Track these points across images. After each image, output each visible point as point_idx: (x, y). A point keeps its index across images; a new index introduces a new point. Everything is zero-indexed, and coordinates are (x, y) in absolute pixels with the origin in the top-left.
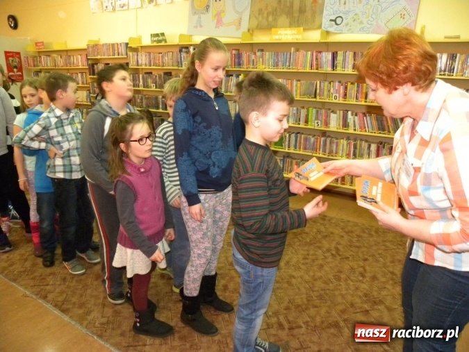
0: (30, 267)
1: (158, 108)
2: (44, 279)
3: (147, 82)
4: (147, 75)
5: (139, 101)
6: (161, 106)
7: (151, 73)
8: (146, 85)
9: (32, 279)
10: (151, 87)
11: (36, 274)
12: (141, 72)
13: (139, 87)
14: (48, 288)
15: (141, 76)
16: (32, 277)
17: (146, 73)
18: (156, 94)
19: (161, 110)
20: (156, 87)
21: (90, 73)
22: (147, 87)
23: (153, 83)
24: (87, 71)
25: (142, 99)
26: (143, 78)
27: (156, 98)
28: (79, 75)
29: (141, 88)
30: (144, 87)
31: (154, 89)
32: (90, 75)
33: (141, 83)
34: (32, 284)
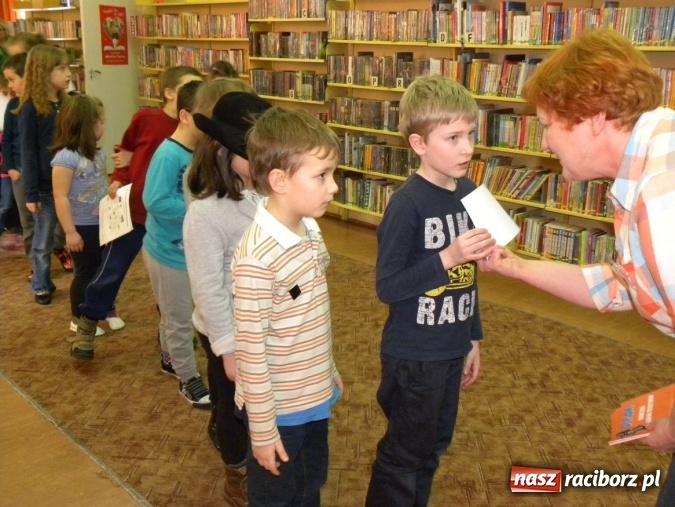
0: (114, 419)
1: (379, 125)
2: (137, 445)
3: (363, 72)
4: (363, 58)
5: (343, 109)
6: (386, 123)
7: (371, 54)
8: (359, 79)
9: (116, 442)
10: (369, 83)
11: (123, 434)
12: (350, 52)
13: (345, 82)
14: (145, 464)
15: (350, 58)
16: (115, 439)
17: (362, 54)
18: (379, 98)
19: (385, 131)
20: (380, 83)
21: (251, 50)
22: (362, 81)
23: (374, 74)
24: (247, 48)
25: (349, 107)
26: (355, 63)
27: (379, 105)
28: (231, 53)
29: (349, 85)
30: (355, 82)
31: (374, 86)
32: (251, 55)
33: (350, 74)
34: (114, 453)
